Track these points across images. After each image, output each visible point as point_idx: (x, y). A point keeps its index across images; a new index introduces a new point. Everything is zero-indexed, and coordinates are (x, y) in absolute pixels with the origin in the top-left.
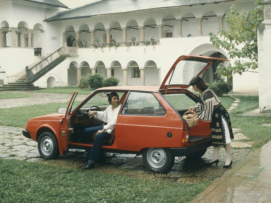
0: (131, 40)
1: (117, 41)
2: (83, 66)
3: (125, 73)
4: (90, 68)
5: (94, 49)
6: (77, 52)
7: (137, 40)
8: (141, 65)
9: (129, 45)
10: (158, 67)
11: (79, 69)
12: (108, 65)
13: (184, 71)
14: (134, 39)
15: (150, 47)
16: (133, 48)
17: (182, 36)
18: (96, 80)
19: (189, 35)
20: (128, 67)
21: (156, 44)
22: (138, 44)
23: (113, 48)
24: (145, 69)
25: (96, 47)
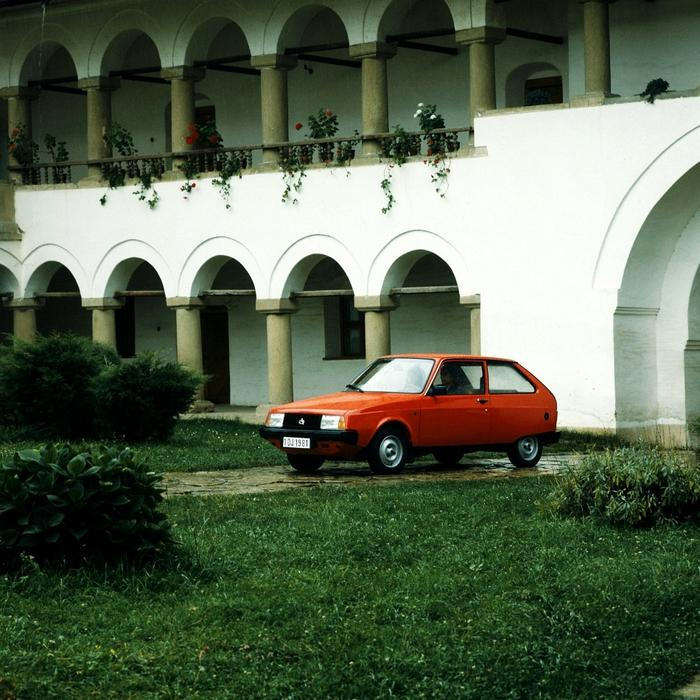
0: (307, 130)
1: (231, 138)
2: (48, 291)
3: (275, 327)
4: (84, 304)
5: (104, 190)
6: (14, 211)
7: (344, 132)
8: (368, 284)
9: (292, 159)
10: (465, 292)
11: (23, 309)
12: (179, 284)
13: (621, 312)
14: (324, 126)
15: (419, 169)
16: (318, 178)
17: (609, 95)
18: (50, 377)
19: (656, 90)
20: (294, 298)
21: (454, 147)
22: (347, 156)
23: (206, 183)
24: (392, 304)
25: (115, 178)
